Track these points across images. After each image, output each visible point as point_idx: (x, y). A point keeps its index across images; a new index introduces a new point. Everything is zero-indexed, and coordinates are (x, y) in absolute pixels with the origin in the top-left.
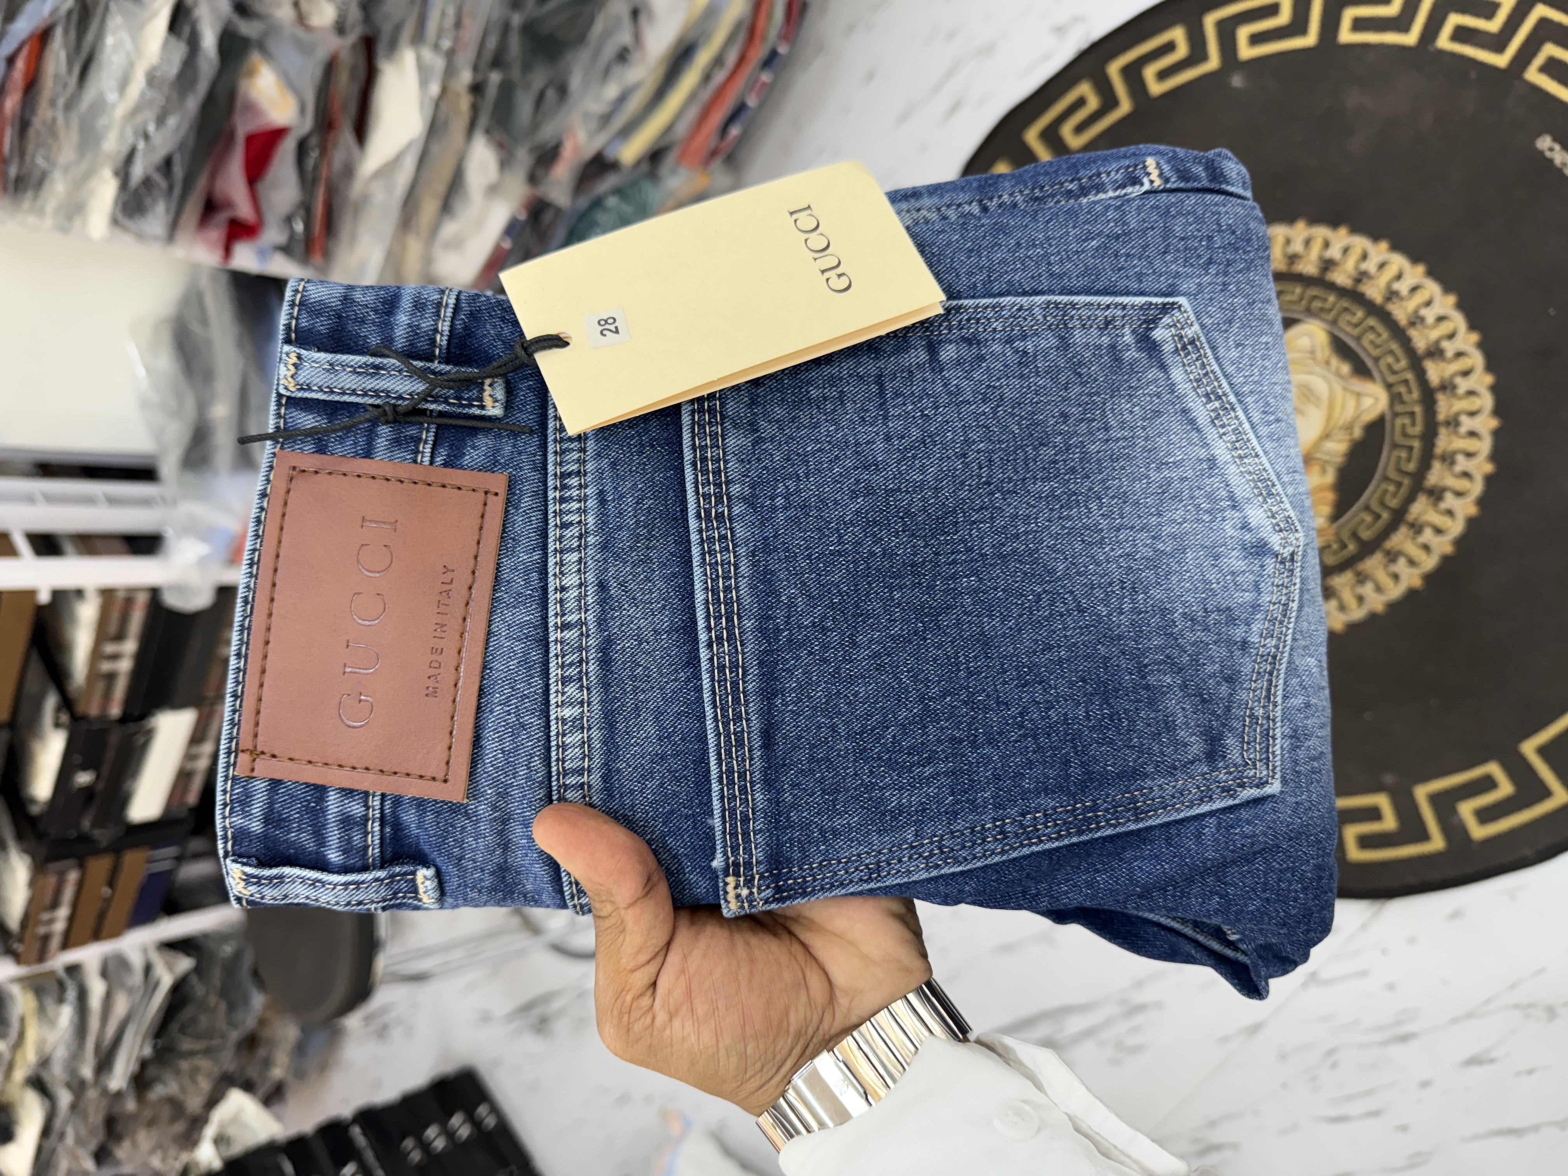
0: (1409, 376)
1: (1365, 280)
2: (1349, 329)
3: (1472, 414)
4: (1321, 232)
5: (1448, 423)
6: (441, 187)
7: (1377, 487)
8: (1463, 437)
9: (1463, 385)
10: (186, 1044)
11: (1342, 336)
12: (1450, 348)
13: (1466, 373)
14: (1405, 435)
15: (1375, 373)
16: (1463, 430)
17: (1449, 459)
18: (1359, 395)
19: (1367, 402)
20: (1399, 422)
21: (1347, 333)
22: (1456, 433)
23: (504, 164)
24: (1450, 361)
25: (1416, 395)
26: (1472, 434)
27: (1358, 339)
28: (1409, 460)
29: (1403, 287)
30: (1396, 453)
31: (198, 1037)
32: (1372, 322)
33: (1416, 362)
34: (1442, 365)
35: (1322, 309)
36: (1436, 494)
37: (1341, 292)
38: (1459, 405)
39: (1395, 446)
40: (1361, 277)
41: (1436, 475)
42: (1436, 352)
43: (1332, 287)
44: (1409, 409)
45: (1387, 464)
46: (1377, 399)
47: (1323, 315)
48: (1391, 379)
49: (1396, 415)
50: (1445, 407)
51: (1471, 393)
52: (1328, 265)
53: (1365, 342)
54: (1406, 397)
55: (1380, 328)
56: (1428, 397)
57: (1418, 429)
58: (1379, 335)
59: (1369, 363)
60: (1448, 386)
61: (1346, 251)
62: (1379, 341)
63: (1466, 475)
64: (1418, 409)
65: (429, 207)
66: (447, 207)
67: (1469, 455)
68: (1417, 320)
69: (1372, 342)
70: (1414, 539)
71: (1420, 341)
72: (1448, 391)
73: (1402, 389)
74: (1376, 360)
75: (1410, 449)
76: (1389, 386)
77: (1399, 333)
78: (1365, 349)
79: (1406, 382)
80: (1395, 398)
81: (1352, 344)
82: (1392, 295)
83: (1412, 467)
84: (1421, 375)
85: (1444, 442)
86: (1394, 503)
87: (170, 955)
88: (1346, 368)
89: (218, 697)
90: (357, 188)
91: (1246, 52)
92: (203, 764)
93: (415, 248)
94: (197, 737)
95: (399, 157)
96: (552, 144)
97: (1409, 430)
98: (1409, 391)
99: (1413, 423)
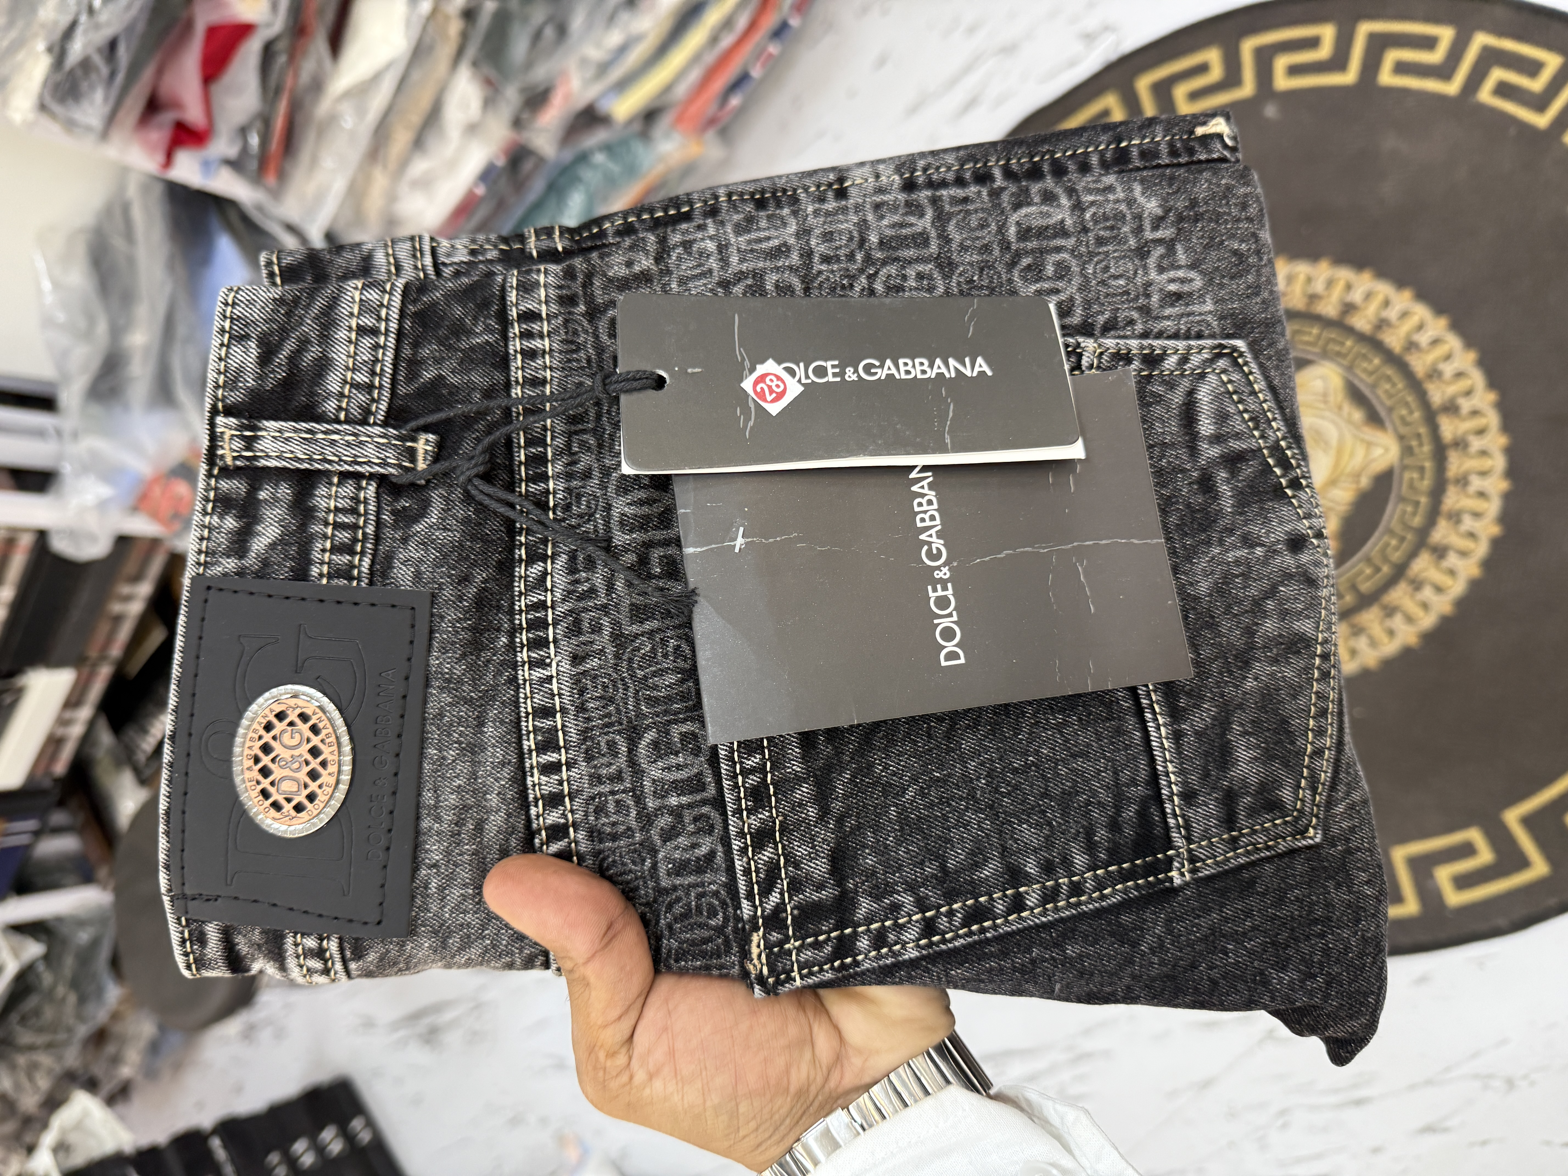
0: (1423, 430)
1: (1385, 328)
2: (1364, 376)
3: (1483, 474)
4: (1344, 274)
5: (1457, 481)
6: (416, 118)
7: (1379, 539)
8: (1472, 497)
9: (1476, 444)
10: (25, 1037)
11: (1356, 382)
12: (1466, 405)
13: (1481, 432)
14: (1413, 489)
15: (1388, 424)
16: (1472, 489)
17: (1456, 517)
18: (1369, 445)
19: (1378, 452)
20: (1407, 475)
21: (1361, 380)
22: (1464, 491)
23: (489, 102)
24: (1464, 420)
25: (1427, 448)
26: (1482, 495)
27: (1374, 386)
28: (1414, 514)
29: (1423, 339)
30: (1401, 507)
31: (40, 1029)
32: (1389, 371)
33: (1431, 417)
34: (1456, 421)
35: (1338, 354)
36: (1440, 552)
37: (1361, 337)
38: (1471, 464)
39: (1402, 499)
40: (1382, 324)
41: (1441, 533)
42: (1451, 408)
43: (1350, 331)
44: (1419, 464)
45: (1391, 517)
46: (1387, 450)
47: (1340, 360)
48: (1403, 430)
49: (1404, 468)
50: (1455, 464)
51: (1484, 453)
52: (1349, 308)
53: (1380, 392)
54: (1417, 450)
55: (1397, 378)
56: (1440, 452)
57: (1426, 483)
58: (1394, 385)
59: (1383, 413)
60: (1460, 444)
61: (1368, 296)
62: (1393, 391)
63: (1472, 535)
64: (1428, 465)
65: (401, 138)
66: (419, 143)
67: (1477, 515)
68: (1434, 374)
69: (1386, 392)
70: (1412, 596)
71: (1437, 395)
72: (1460, 447)
73: (1414, 443)
74: (1390, 410)
75: (1417, 503)
76: (1401, 438)
77: (1416, 385)
78: (1378, 397)
79: (1419, 436)
80: (1407, 451)
81: (1367, 392)
82: (1411, 346)
83: (1417, 521)
84: (1434, 429)
85: (1452, 499)
86: (1396, 556)
87: (17, 939)
88: (1358, 415)
89: (103, 657)
90: (324, 107)
91: (1282, 82)
92: (76, 731)
93: (380, 180)
94: (72, 702)
95: (376, 78)
96: (543, 88)
97: (1417, 484)
98: (1421, 445)
99: (1422, 478)
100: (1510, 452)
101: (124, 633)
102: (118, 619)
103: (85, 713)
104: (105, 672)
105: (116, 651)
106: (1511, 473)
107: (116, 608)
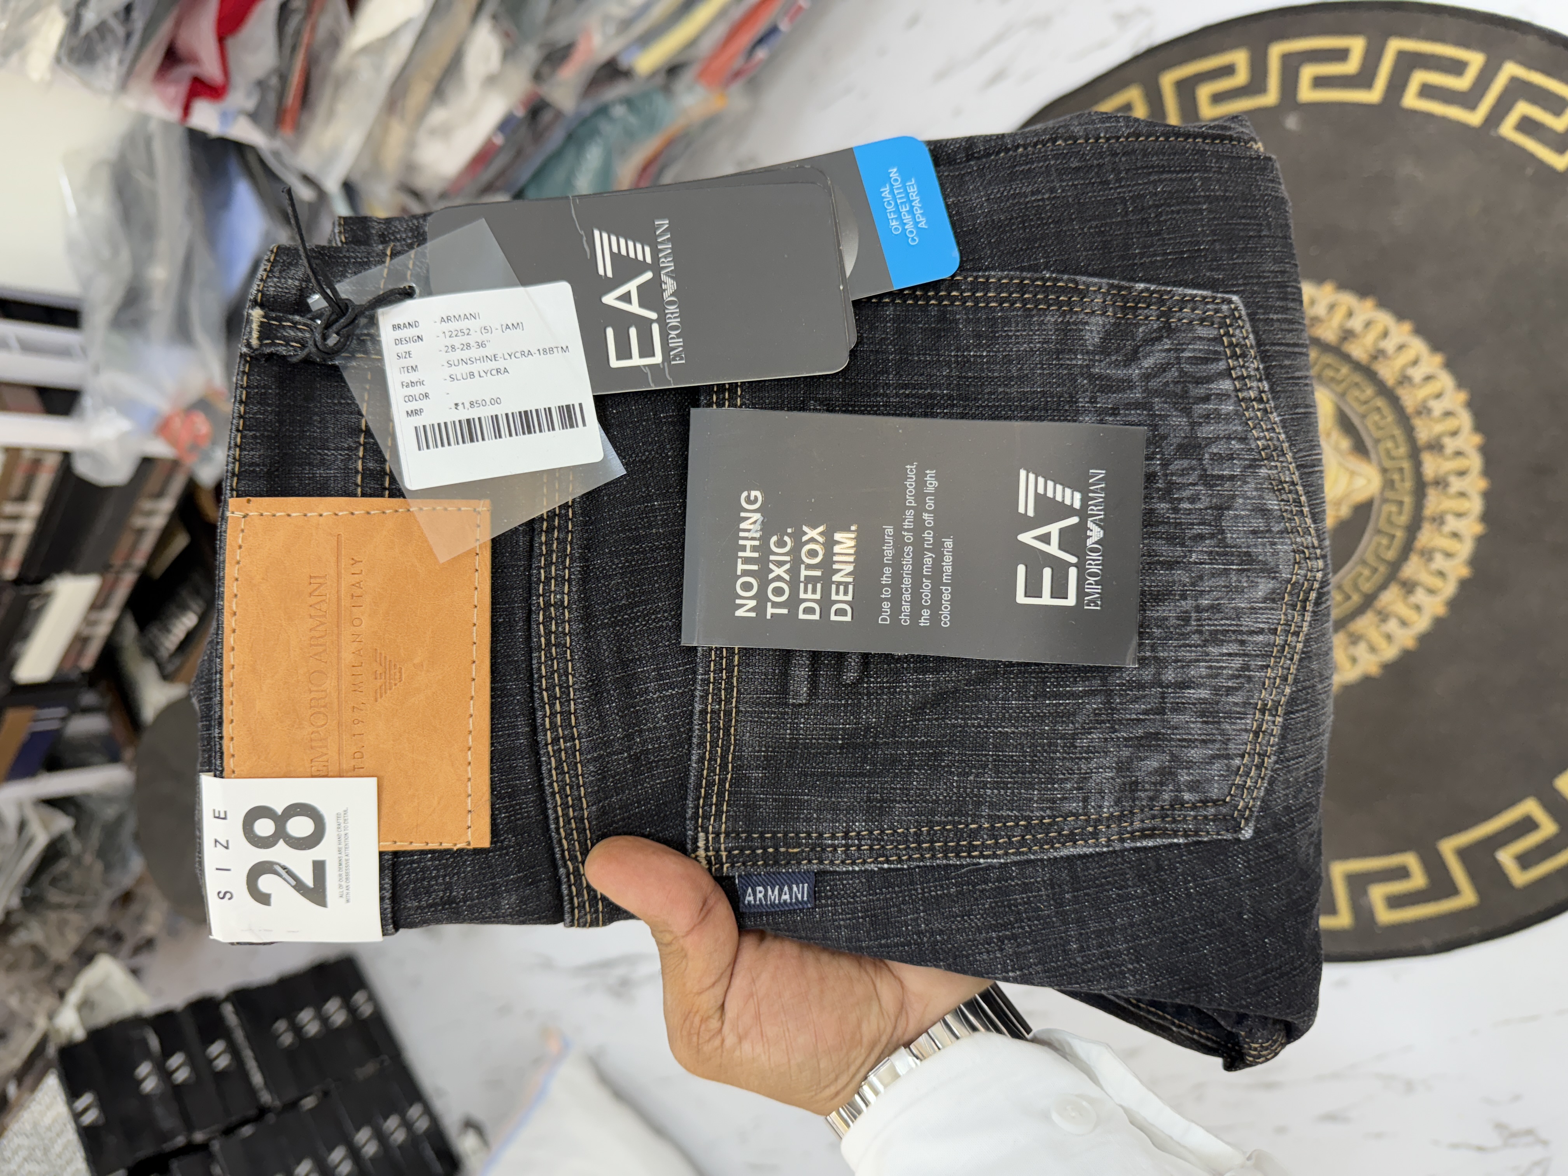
0: (1406, 465)
2: (1355, 405)
3: (1459, 515)
4: (1347, 300)
5: (1434, 519)
6: (435, 72)
8: (1446, 537)
9: (1456, 485)
10: (54, 896)
11: (1347, 411)
12: (1450, 445)
13: (1462, 473)
14: (1390, 522)
15: (1373, 455)
16: (1447, 529)
18: (1353, 473)
19: (1360, 482)
20: (1386, 508)
21: (1352, 408)
22: (1439, 530)
23: (508, 54)
25: (1408, 485)
26: (1455, 535)
27: (1364, 416)
28: (1389, 547)
29: (1417, 374)
30: (1376, 539)
31: (69, 891)
32: (1380, 402)
33: (1415, 453)
35: (1332, 379)
36: (1409, 587)
37: (1355, 365)
38: (1448, 504)
39: (1379, 532)
40: (1378, 354)
41: (1412, 568)
42: (1436, 446)
45: (1367, 548)
46: (1369, 481)
48: (1388, 464)
49: (1385, 501)
50: (1434, 502)
51: (1462, 495)
52: (1347, 335)
54: (1398, 485)
55: (1387, 410)
56: (1420, 488)
57: (1404, 519)
58: (1383, 417)
59: (1370, 444)
60: (1441, 483)
61: (1368, 324)
62: (1382, 423)
63: (1441, 574)
64: (1408, 500)
65: (420, 91)
66: (438, 93)
67: (1448, 555)
68: (1424, 410)
70: (1378, 626)
71: (1424, 432)
72: (1440, 487)
73: (1396, 477)
74: (1377, 441)
75: (1393, 537)
79: (1401, 470)
80: (1389, 484)
81: (1356, 421)
82: (1404, 379)
83: (1391, 555)
84: (1417, 465)
85: (1426, 537)
86: (1366, 587)
87: (48, 811)
88: (1345, 444)
89: (126, 565)
90: (342, 60)
91: (1306, 93)
92: (102, 630)
93: (397, 132)
94: (98, 604)
95: (393, 35)
96: (564, 43)
97: (1394, 518)
98: (1403, 480)
99: (1400, 513)
100: (1487, 496)
101: (147, 544)
102: (140, 532)
103: (110, 615)
104: (129, 579)
105: (139, 560)
106: (1486, 517)
107: (138, 521)
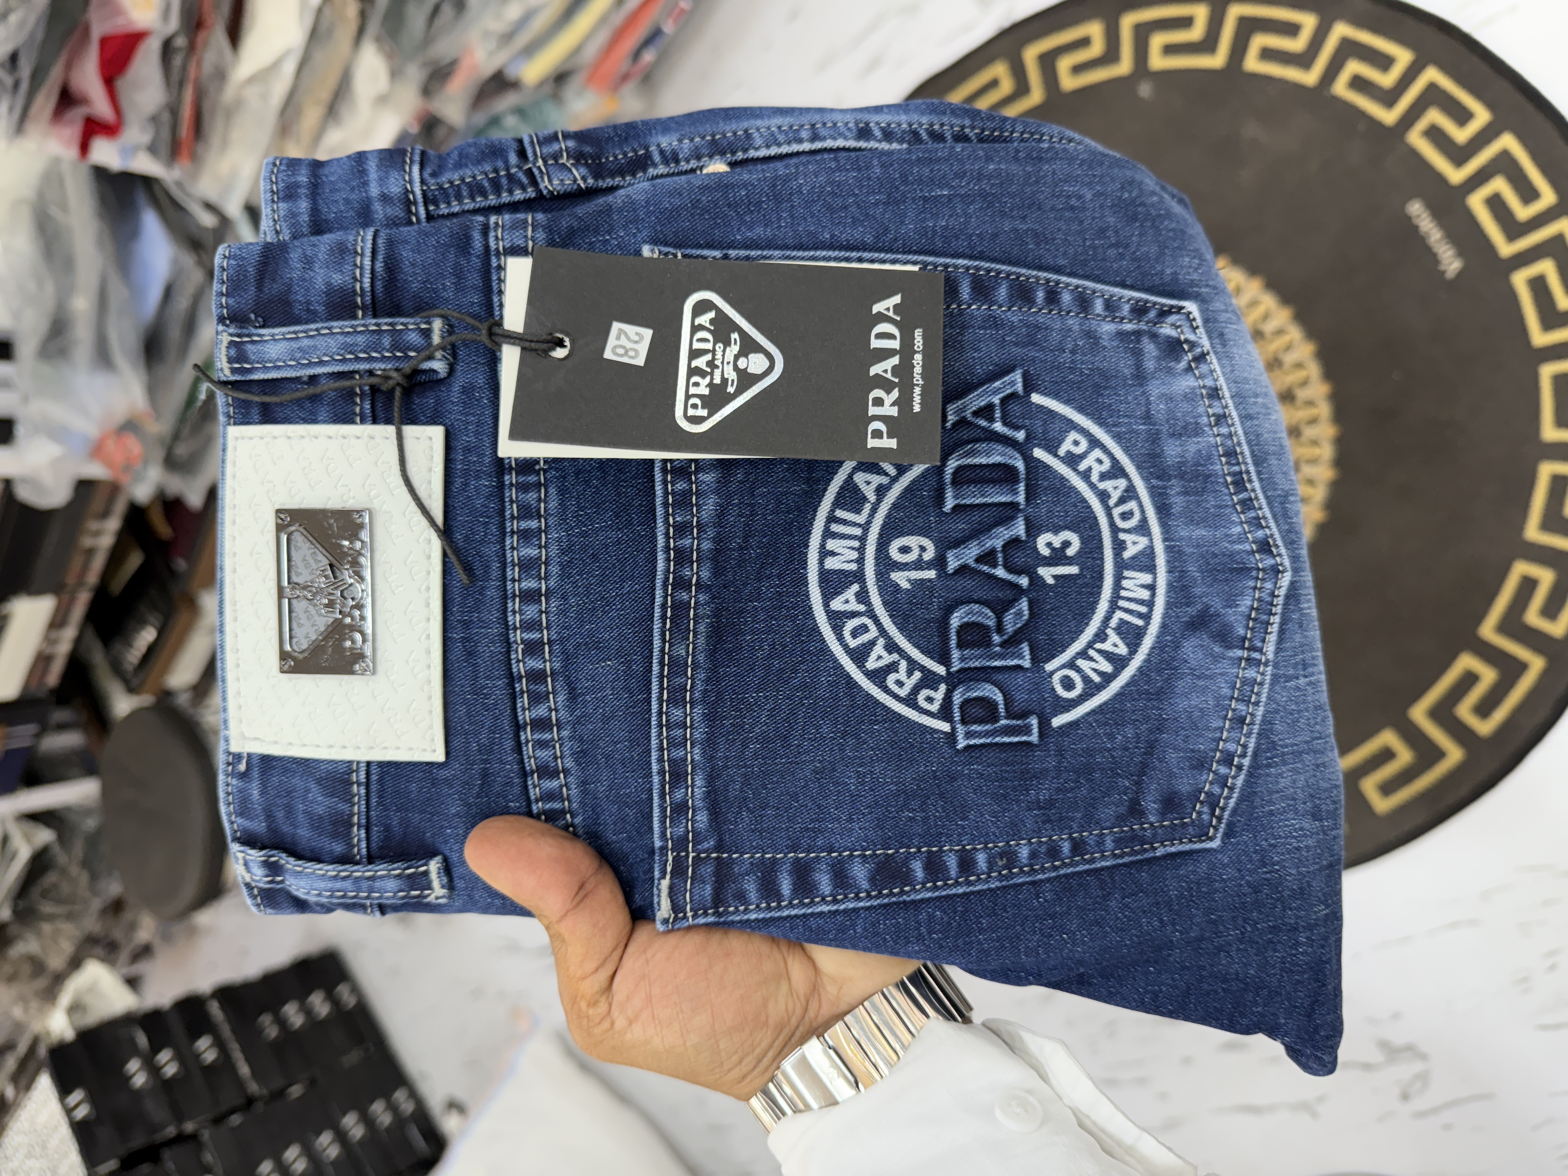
3: (1312, 462)
6: (324, 96)
9: (1308, 433)
10: (47, 908)
12: (1301, 395)
13: (1312, 422)
16: (1302, 476)
23: (395, 74)
24: (1299, 408)
26: (1310, 481)
29: (1269, 328)
31: (59, 901)
34: (1293, 410)
38: (1304, 452)
42: (1288, 397)
51: (1314, 442)
60: (1294, 432)
65: (312, 115)
66: (331, 114)
67: (1304, 501)
68: (1275, 363)
72: (1294, 436)
82: (1257, 334)
87: (30, 826)
89: (80, 584)
90: (229, 93)
91: (1156, 61)
92: (64, 649)
94: (56, 623)
95: (275, 66)
96: (447, 60)
101: (98, 563)
102: (90, 552)
103: (69, 633)
104: (84, 598)
105: (93, 577)
106: (1339, 462)
107: (87, 542)
